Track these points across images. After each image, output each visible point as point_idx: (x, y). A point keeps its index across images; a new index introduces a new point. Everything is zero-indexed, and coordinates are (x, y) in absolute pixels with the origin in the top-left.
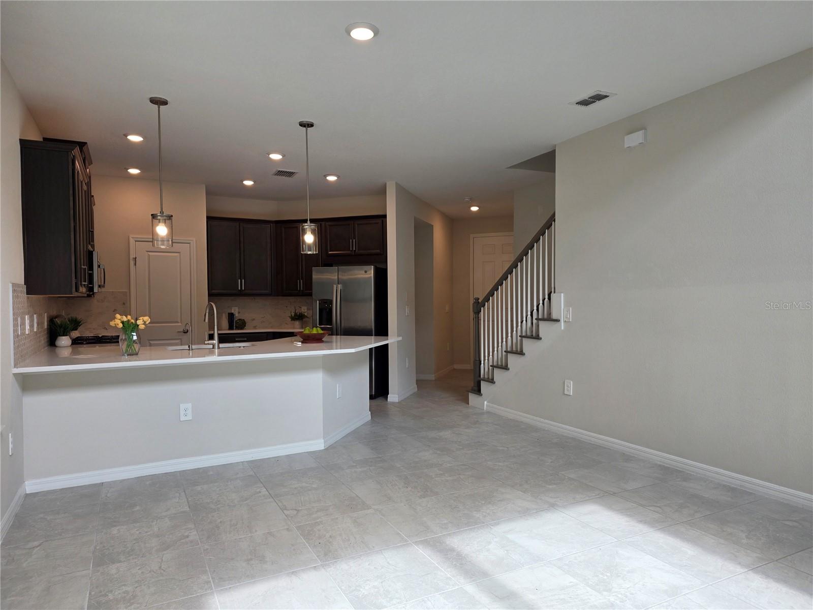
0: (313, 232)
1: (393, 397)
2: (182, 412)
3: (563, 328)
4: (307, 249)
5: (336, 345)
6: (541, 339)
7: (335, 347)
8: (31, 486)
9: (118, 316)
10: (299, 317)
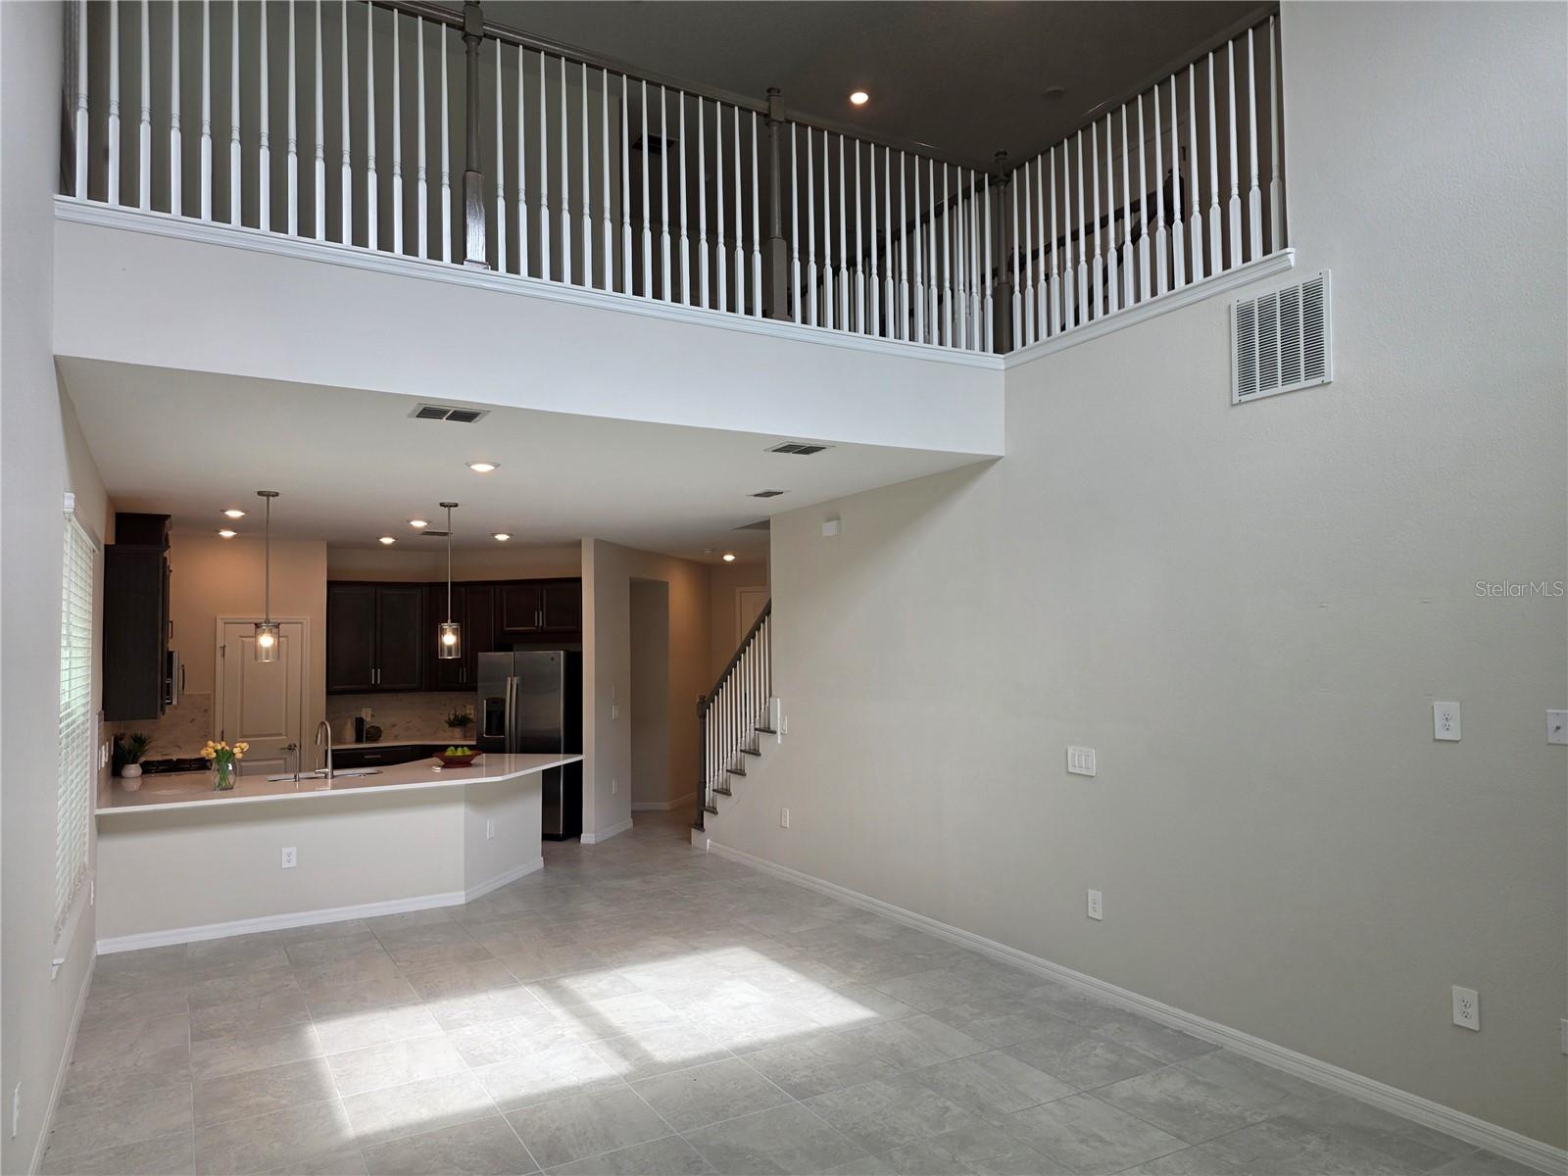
0: (455, 632)
1: (587, 837)
2: (285, 858)
3: (779, 742)
4: (446, 653)
5: (509, 767)
6: (759, 755)
7: (507, 769)
8: (103, 947)
9: (211, 743)
10: (460, 722)
